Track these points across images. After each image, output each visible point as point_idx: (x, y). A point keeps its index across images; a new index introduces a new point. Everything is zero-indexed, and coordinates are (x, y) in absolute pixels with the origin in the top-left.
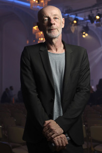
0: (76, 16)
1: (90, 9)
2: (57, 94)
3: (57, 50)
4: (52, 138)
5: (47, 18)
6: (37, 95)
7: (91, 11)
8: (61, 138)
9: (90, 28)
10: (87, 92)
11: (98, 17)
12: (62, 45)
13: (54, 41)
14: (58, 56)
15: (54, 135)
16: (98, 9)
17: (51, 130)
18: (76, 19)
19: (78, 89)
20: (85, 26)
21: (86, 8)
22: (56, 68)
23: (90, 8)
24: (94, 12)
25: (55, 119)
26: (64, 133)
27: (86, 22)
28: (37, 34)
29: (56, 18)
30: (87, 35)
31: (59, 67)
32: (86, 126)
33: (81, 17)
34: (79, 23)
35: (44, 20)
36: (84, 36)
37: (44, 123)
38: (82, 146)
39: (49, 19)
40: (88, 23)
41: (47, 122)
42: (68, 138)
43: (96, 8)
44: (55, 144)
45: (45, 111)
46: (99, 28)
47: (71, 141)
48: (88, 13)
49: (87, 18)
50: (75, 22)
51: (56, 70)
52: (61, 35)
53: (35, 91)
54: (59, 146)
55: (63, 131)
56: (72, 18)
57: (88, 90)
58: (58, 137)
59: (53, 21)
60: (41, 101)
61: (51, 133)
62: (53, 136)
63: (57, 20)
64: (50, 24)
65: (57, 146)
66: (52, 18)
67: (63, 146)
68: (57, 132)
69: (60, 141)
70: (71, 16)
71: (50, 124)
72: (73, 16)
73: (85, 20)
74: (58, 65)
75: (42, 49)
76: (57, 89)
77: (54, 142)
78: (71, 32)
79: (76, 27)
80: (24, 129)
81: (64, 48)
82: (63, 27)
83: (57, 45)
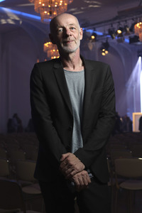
0: (95, 30)
1: (110, 23)
2: (76, 121)
3: (74, 67)
4: (72, 176)
5: (61, 29)
6: (52, 122)
7: (112, 24)
8: (82, 175)
9: (111, 45)
10: (112, 118)
11: (119, 32)
12: (81, 61)
13: (71, 56)
14: (75, 74)
15: (74, 172)
16: (119, 22)
17: (70, 166)
18: (94, 34)
19: (100, 114)
20: (105, 42)
21: (105, 22)
22: (74, 89)
23: (110, 21)
24: (115, 26)
25: (73, 151)
26: (85, 169)
27: (105, 37)
28: (48, 52)
29: (72, 28)
30: (107, 52)
31: (78, 88)
32: (110, 158)
33: (100, 31)
34: (97, 38)
35: (57, 31)
36: (103, 54)
37: (61, 157)
38: (106, 184)
39: (64, 29)
40: (107, 38)
41: (65, 156)
42: (91, 175)
43: (118, 21)
44: (75, 183)
45: (62, 143)
46: (121, 44)
47: (94, 179)
48: (108, 27)
49: (107, 32)
50: (93, 37)
51: (75, 91)
52: (79, 49)
53: (49, 117)
54: (80, 185)
55: (84, 167)
56: (89, 33)
57: (114, 115)
58: (79, 174)
59: (69, 32)
60: (56, 130)
61: (70, 170)
62: (72, 173)
63: (74, 30)
64: (65, 35)
65: (78, 186)
66: (68, 28)
67: (85, 185)
68: (78, 168)
69: (81, 179)
70: (88, 31)
71: (68, 159)
72: (91, 31)
73: (104, 35)
74: (76, 86)
75: (56, 66)
76: (76, 115)
77: (74, 181)
78: (89, 49)
79: (94, 43)
80: (35, 164)
81: (83, 64)
82: (81, 38)
83: (74, 60)
